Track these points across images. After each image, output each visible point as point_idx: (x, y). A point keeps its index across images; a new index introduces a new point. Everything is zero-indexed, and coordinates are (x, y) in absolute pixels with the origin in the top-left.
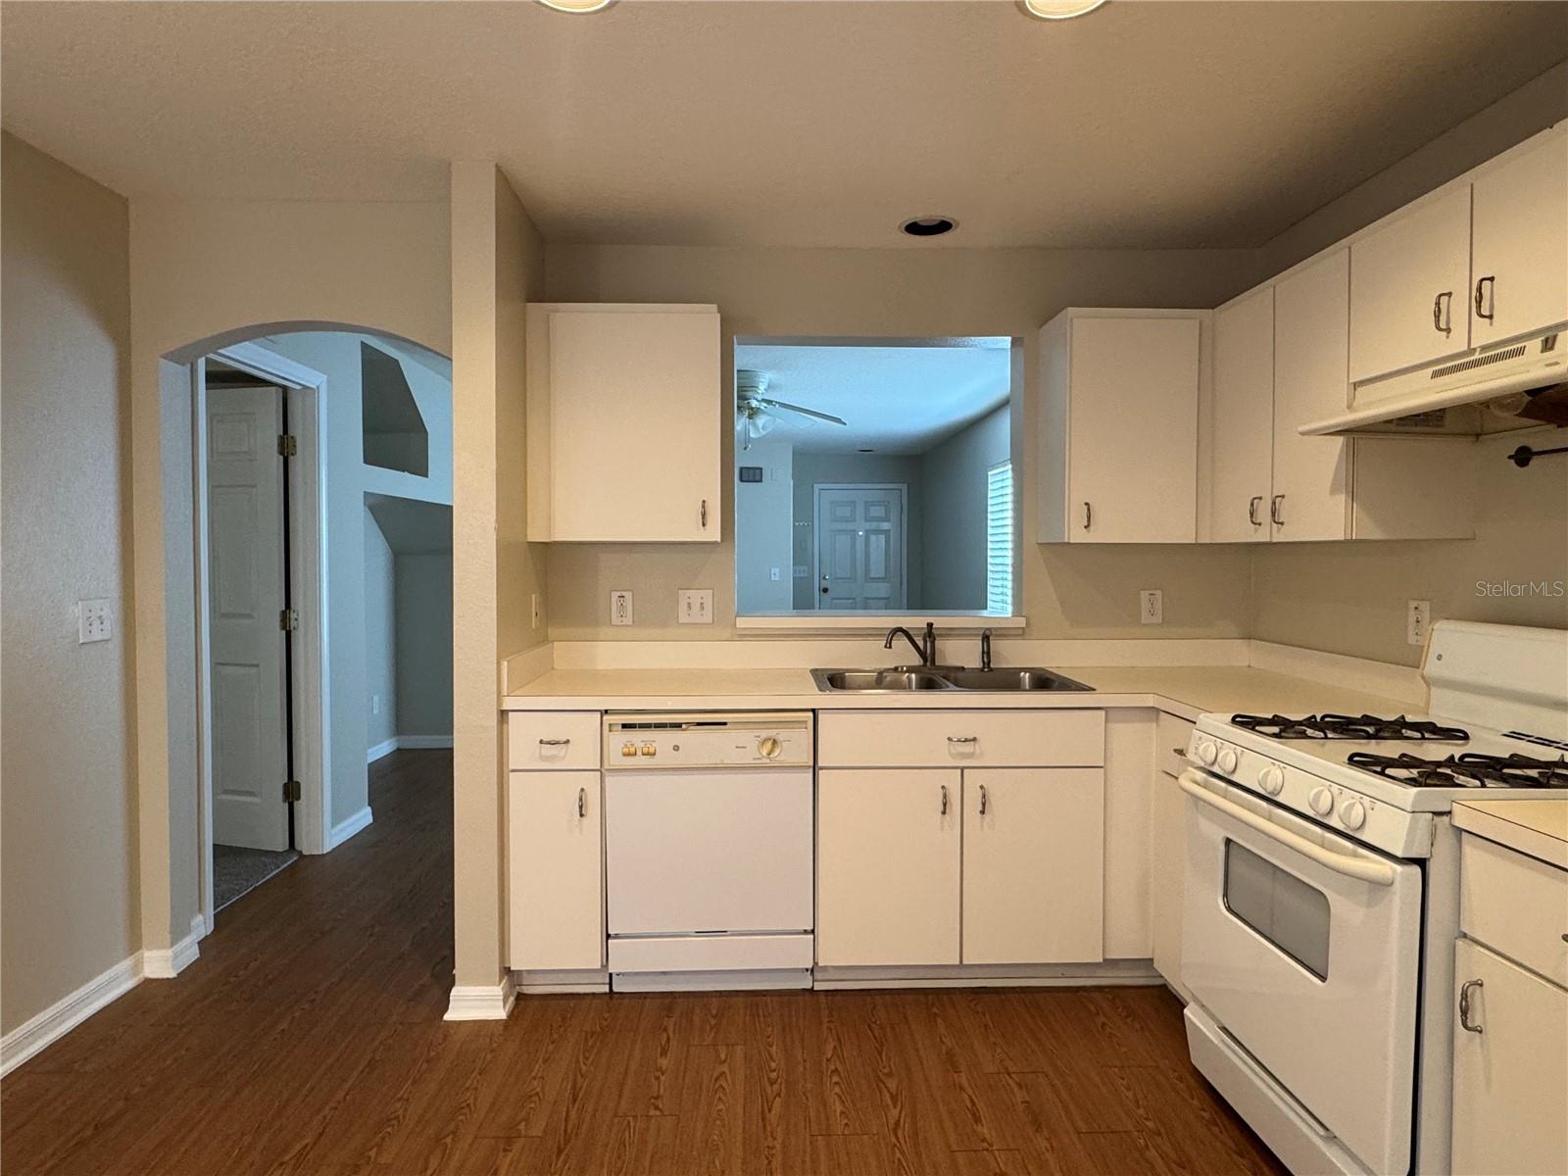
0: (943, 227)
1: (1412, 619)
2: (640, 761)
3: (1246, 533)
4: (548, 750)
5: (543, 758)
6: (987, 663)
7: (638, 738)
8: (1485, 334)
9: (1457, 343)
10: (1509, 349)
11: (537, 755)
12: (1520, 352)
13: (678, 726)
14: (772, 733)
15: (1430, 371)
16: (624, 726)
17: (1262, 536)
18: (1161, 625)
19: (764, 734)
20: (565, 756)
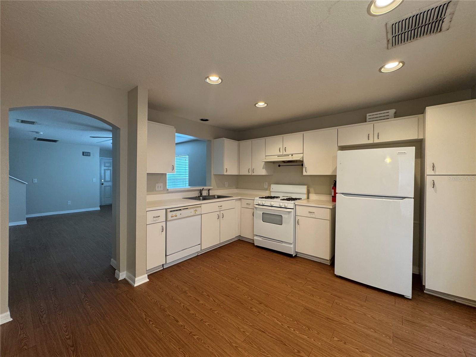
0: (207, 120)
1: (265, 185)
2: (175, 218)
3: (247, 173)
4: (155, 219)
5: (154, 221)
6: (209, 195)
7: (174, 213)
8: (285, 153)
9: (281, 153)
10: (288, 155)
11: (153, 220)
12: (289, 156)
13: (180, 210)
14: (196, 209)
15: (277, 156)
16: (171, 211)
17: (250, 174)
18: (228, 187)
19: (195, 209)
20: (158, 220)
